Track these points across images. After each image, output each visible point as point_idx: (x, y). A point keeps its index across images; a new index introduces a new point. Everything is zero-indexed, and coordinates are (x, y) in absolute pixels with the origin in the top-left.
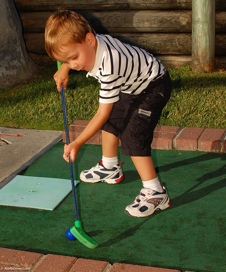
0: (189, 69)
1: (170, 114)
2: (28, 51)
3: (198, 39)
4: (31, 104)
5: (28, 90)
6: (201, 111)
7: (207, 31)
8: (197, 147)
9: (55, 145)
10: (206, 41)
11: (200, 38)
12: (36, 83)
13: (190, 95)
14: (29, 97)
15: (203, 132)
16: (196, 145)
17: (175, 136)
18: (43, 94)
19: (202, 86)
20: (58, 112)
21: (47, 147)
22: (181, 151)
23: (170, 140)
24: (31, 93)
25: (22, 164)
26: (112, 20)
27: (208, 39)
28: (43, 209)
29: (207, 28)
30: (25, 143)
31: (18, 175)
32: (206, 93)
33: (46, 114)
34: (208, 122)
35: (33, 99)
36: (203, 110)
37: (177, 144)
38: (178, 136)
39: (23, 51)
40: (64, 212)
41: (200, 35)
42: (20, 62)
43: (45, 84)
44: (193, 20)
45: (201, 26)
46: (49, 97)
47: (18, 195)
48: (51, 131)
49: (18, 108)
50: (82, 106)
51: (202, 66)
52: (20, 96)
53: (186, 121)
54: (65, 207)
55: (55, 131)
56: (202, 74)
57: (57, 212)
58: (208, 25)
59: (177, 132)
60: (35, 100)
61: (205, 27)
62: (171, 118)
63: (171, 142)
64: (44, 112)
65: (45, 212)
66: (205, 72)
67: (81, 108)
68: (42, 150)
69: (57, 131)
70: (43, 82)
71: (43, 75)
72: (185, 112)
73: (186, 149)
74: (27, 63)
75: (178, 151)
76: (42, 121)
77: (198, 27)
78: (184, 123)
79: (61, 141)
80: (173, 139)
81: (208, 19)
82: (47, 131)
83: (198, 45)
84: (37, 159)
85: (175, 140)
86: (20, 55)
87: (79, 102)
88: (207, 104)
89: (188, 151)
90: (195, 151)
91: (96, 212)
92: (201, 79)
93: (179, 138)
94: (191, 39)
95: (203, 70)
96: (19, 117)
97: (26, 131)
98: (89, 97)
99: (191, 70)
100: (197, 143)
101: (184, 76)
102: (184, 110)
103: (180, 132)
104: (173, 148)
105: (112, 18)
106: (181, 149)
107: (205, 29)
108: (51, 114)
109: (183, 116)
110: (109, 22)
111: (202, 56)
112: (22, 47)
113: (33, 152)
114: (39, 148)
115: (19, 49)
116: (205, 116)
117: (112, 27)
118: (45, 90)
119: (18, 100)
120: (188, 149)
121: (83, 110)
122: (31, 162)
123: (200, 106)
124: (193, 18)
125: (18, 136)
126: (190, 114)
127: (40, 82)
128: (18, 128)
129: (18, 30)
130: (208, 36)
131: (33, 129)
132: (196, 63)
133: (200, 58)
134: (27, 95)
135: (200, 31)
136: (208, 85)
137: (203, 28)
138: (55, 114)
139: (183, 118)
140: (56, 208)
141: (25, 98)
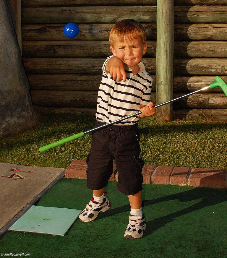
0: (154, 119)
1: (145, 154)
2: (33, 104)
3: (161, 97)
4: (37, 146)
5: (34, 135)
6: (168, 152)
7: (167, 91)
8: (169, 181)
9: (59, 180)
10: (167, 98)
11: (163, 96)
12: (40, 129)
13: (158, 140)
14: (36, 140)
15: (173, 170)
16: (169, 180)
17: (152, 173)
18: (46, 138)
19: (165, 132)
20: (59, 152)
21: (53, 181)
22: (157, 185)
23: (149, 176)
24: (37, 137)
25: (35, 195)
26: (96, 82)
27: (168, 97)
28: (56, 234)
29: (168, 89)
30: (36, 178)
31: (33, 205)
32: (170, 138)
33: (49, 154)
34: (174, 162)
35: (38, 143)
36: (169, 151)
37: (154, 180)
38: (154, 173)
39: (30, 105)
40: (73, 237)
41: (162, 93)
42: (28, 113)
43: (47, 130)
44: (157, 82)
45: (163, 87)
46: (51, 140)
47: (35, 222)
48: (55, 168)
49: (27, 149)
50: (77, 148)
51: (164, 117)
52: (28, 139)
53: (158, 160)
54: (73, 232)
55: (58, 168)
56: (164, 123)
57: (67, 237)
58: (168, 86)
59: (153, 170)
60: (40, 143)
61: (166, 88)
62: (146, 158)
63: (149, 178)
64: (48, 153)
65: (58, 237)
66: (166, 121)
67: (77, 150)
68: (50, 184)
69: (59, 168)
70: (46, 129)
71: (45, 122)
72: (156, 153)
73: (161, 183)
74: (32, 113)
75: (155, 185)
76: (47, 160)
77: (161, 87)
78: (156, 162)
79: (63, 177)
80: (151, 175)
81: (168, 82)
82: (52, 168)
83: (161, 101)
84: (46, 192)
85: (153, 177)
86: (28, 107)
87: (75, 145)
88: (172, 147)
89: (162, 185)
90: (168, 185)
91: (98, 237)
92: (164, 127)
93: (155, 175)
94: (155, 96)
95: (164, 119)
96: (29, 156)
97: (35, 168)
98: (82, 140)
99: (155, 119)
100: (169, 179)
101: (151, 124)
102: (155, 152)
103: (156, 170)
104: (151, 182)
105: (97, 80)
106: (157, 183)
107: (166, 89)
108: (54, 154)
109: (155, 156)
110: (94, 83)
111: (164, 109)
112: (29, 101)
113: (42, 185)
114: (47, 182)
115: (27, 103)
116: (171, 156)
117: (96, 86)
118: (47, 135)
119: (27, 142)
120: (162, 183)
121: (78, 151)
122: (43, 194)
123: (166, 148)
124: (157, 81)
125: (29, 172)
126: (159, 154)
127: (43, 128)
128: (29, 165)
129: (27, 89)
130: (168, 95)
131: (41, 166)
132: (159, 114)
133: (162, 111)
134: (34, 139)
135: (162, 91)
136: (170, 132)
137: (165, 88)
138: (56, 154)
139: (155, 158)
140: (66, 234)
141: (33, 141)
